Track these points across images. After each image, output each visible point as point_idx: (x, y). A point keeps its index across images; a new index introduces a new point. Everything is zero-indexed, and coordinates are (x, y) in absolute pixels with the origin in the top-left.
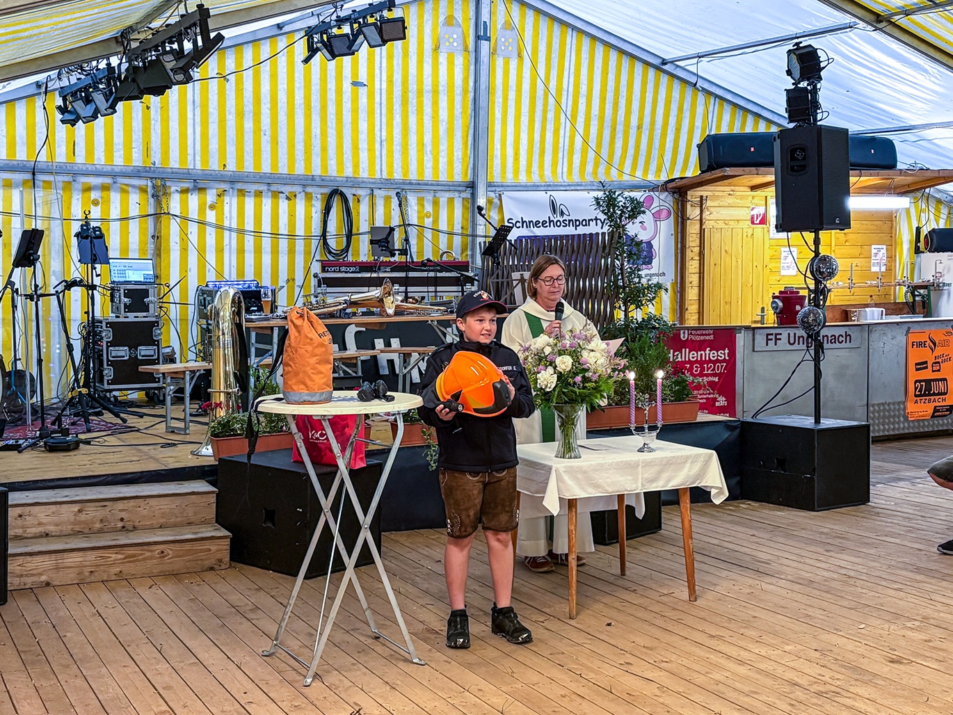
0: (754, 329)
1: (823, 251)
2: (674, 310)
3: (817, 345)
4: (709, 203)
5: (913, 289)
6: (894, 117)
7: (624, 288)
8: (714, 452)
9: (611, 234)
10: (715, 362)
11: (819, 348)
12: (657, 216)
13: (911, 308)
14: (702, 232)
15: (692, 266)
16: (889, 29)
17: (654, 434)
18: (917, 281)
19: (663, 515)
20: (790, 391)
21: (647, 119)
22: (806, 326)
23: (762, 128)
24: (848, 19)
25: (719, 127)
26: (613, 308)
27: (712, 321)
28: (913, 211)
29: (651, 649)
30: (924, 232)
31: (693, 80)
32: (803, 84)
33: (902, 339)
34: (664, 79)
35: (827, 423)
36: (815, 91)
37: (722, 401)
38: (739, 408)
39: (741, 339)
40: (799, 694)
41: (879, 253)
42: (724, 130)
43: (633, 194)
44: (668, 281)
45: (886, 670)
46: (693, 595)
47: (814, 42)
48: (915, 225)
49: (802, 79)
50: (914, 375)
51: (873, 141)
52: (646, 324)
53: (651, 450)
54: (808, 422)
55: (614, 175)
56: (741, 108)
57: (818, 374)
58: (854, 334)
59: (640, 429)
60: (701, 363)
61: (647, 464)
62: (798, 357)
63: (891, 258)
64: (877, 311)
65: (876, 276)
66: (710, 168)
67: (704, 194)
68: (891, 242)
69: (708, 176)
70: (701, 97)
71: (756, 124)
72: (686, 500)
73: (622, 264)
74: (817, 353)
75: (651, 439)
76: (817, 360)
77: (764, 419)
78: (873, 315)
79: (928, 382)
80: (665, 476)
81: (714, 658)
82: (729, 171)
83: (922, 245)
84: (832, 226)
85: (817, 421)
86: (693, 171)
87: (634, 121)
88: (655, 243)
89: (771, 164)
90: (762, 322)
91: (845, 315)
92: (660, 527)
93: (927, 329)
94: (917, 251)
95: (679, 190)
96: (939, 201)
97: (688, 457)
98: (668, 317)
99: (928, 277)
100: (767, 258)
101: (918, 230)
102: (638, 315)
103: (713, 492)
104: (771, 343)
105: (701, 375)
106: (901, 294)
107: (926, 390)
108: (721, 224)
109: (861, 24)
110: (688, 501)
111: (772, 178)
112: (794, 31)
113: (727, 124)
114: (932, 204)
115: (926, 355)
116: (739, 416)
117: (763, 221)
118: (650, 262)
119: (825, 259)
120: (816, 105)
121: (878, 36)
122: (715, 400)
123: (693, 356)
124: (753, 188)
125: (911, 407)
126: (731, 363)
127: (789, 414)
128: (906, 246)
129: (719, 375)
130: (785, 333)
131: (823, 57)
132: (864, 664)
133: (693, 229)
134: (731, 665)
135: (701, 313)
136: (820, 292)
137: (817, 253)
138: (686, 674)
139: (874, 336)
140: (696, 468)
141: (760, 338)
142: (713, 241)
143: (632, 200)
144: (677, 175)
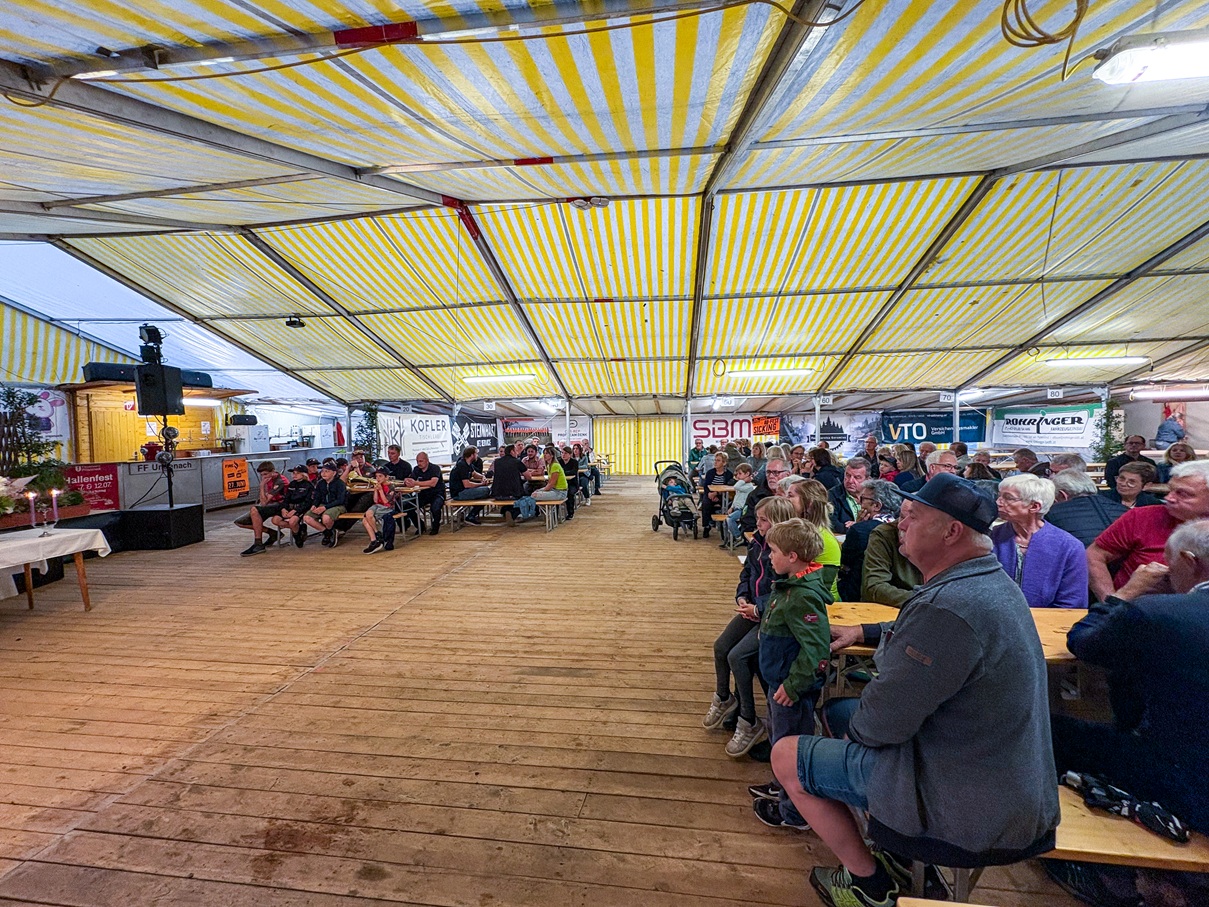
0: (129, 464)
1: (169, 425)
2: (71, 456)
3: (168, 469)
4: (93, 398)
5: (225, 441)
6: (210, 365)
7: (26, 444)
8: (100, 530)
9: (12, 414)
10: (102, 482)
11: (170, 471)
12: (53, 404)
13: (225, 450)
14: (89, 414)
15: (84, 432)
16: (202, 324)
17: (53, 526)
18: (227, 438)
19: (65, 569)
20: (154, 492)
21: (41, 348)
22: (161, 460)
23: (129, 362)
24: (179, 316)
25: (98, 358)
26: (17, 456)
27: (100, 460)
28: (223, 406)
29: (55, 645)
30: (230, 416)
31: (77, 332)
32: (151, 344)
33: (220, 464)
34: (53, 330)
35: (176, 506)
36: (158, 349)
37: (109, 502)
38: (121, 504)
39: (120, 469)
40: (161, 639)
41: (205, 427)
42: (102, 361)
43: (30, 391)
44: (66, 439)
45: (213, 614)
46: (88, 607)
47: (157, 325)
48: (225, 413)
49: (150, 341)
50: (227, 480)
51: (198, 374)
52: (48, 464)
53: (50, 535)
54: (167, 507)
55: (14, 379)
56: (112, 350)
57: (170, 484)
58: (193, 463)
59: (40, 525)
60: (93, 483)
61: (46, 544)
62: (158, 476)
63: (213, 427)
64: (206, 452)
65: (204, 436)
66: (92, 380)
67: (90, 393)
68: (212, 420)
69: (91, 384)
70: (82, 342)
71: (125, 360)
72: (80, 559)
73: (24, 431)
74: (169, 474)
75: (51, 529)
76: (169, 477)
77: (137, 508)
78: (204, 454)
79: (235, 482)
80: (63, 547)
81: (102, 637)
82: (106, 382)
83: (229, 422)
84: (173, 413)
85: (171, 506)
86: (80, 380)
87: (30, 349)
88: (52, 419)
89: (134, 381)
90: (136, 459)
91: (188, 454)
92: (63, 576)
93: (233, 459)
94: (227, 424)
95: (71, 391)
96: (236, 403)
97: (79, 536)
98: (66, 460)
99: (233, 436)
100: (137, 427)
101: (226, 415)
102: (40, 459)
103: (100, 551)
104: (142, 470)
105: (93, 489)
106: (219, 444)
107: (234, 486)
108: (104, 410)
109: (186, 320)
110: (82, 561)
111: (135, 388)
112: (146, 317)
113: (103, 358)
114: (233, 404)
115: (233, 470)
116: (122, 509)
117: (133, 409)
118: (49, 429)
119: (170, 429)
120: (159, 355)
121: (196, 326)
122: (104, 502)
123: (86, 480)
124: (125, 392)
125: (227, 494)
126: (115, 482)
127: (155, 504)
128: (220, 423)
129: (107, 488)
130: (150, 464)
131: (162, 332)
132: (200, 615)
133: (82, 413)
134: (117, 637)
135: (92, 456)
136: (169, 444)
137: (165, 425)
138: (82, 651)
139: (204, 464)
140: (87, 539)
141: (134, 468)
142: (98, 420)
143: (29, 394)
144: (67, 381)
